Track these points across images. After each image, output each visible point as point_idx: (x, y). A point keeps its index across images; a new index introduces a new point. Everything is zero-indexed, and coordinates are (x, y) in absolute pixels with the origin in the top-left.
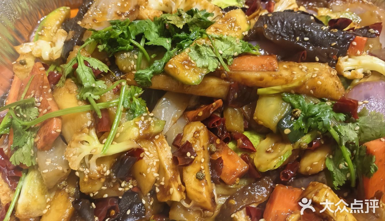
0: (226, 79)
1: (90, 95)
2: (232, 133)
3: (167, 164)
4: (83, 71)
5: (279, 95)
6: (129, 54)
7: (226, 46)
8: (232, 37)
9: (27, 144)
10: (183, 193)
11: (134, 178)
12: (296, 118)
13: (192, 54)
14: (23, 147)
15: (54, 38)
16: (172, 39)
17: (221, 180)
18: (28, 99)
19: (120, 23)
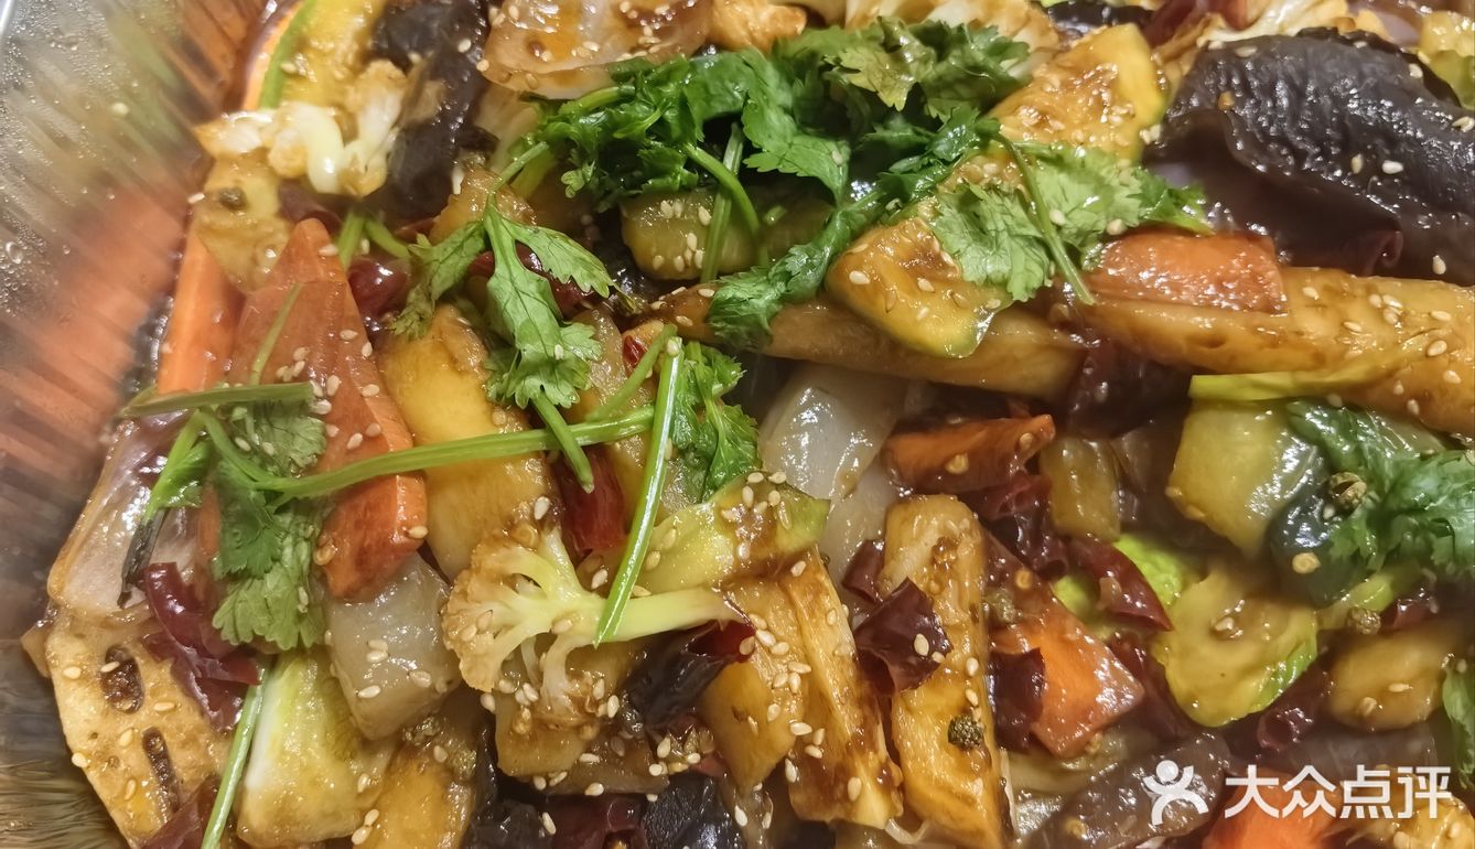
0: (1067, 326)
1: (542, 387)
2: (1077, 544)
3: (837, 682)
4: (516, 291)
5: (1284, 410)
6: (678, 207)
7: (1079, 192)
8: (1100, 153)
9: (282, 566)
10: (894, 795)
11: (702, 722)
12: (1345, 511)
13: (946, 224)
14: (268, 577)
15: (353, 97)
16: (852, 146)
17: (1035, 740)
18: (280, 381)
19: (647, 73)
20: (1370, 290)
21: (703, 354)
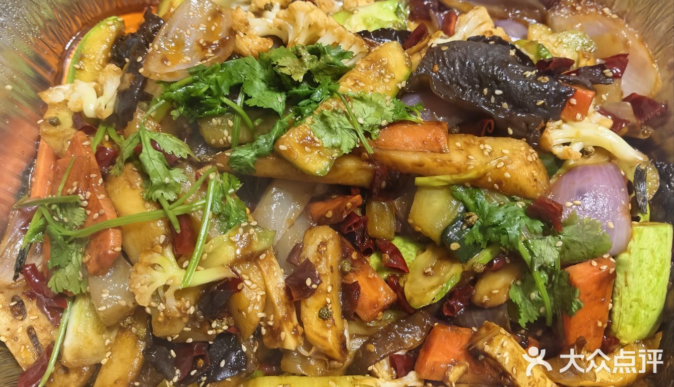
0: (368, 161)
1: (162, 194)
2: (377, 241)
3: (277, 296)
4: (150, 158)
5: (449, 188)
6: (219, 121)
7: (370, 110)
8: (379, 94)
9: (72, 263)
10: (299, 338)
11: (230, 315)
12: (470, 226)
13: (316, 126)
14: (67, 268)
15: (101, 78)
16: (286, 94)
17: (356, 315)
18: (68, 194)
19: (204, 71)
20: (482, 142)
21: (229, 177)
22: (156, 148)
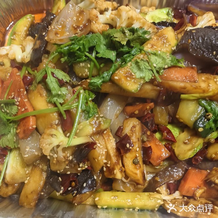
0: (157, 86)
1: (57, 99)
2: (159, 126)
3: (112, 152)
4: (51, 82)
5: (198, 101)
6: (84, 64)
7: (159, 60)
8: (164, 52)
9: (11, 133)
10: (123, 173)
11: (88, 160)
12: (209, 120)
13: (133, 67)
14: (8, 135)
15: (24, 44)
16: (117, 52)
17: (150, 163)
18: (9, 99)
19: (77, 39)
20: (214, 78)
21: (88, 92)
22: (54, 76)
